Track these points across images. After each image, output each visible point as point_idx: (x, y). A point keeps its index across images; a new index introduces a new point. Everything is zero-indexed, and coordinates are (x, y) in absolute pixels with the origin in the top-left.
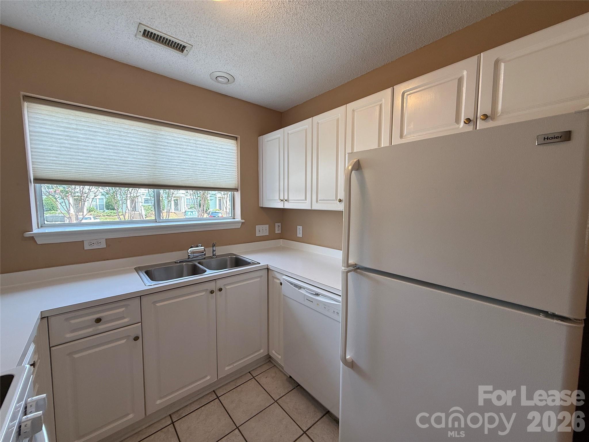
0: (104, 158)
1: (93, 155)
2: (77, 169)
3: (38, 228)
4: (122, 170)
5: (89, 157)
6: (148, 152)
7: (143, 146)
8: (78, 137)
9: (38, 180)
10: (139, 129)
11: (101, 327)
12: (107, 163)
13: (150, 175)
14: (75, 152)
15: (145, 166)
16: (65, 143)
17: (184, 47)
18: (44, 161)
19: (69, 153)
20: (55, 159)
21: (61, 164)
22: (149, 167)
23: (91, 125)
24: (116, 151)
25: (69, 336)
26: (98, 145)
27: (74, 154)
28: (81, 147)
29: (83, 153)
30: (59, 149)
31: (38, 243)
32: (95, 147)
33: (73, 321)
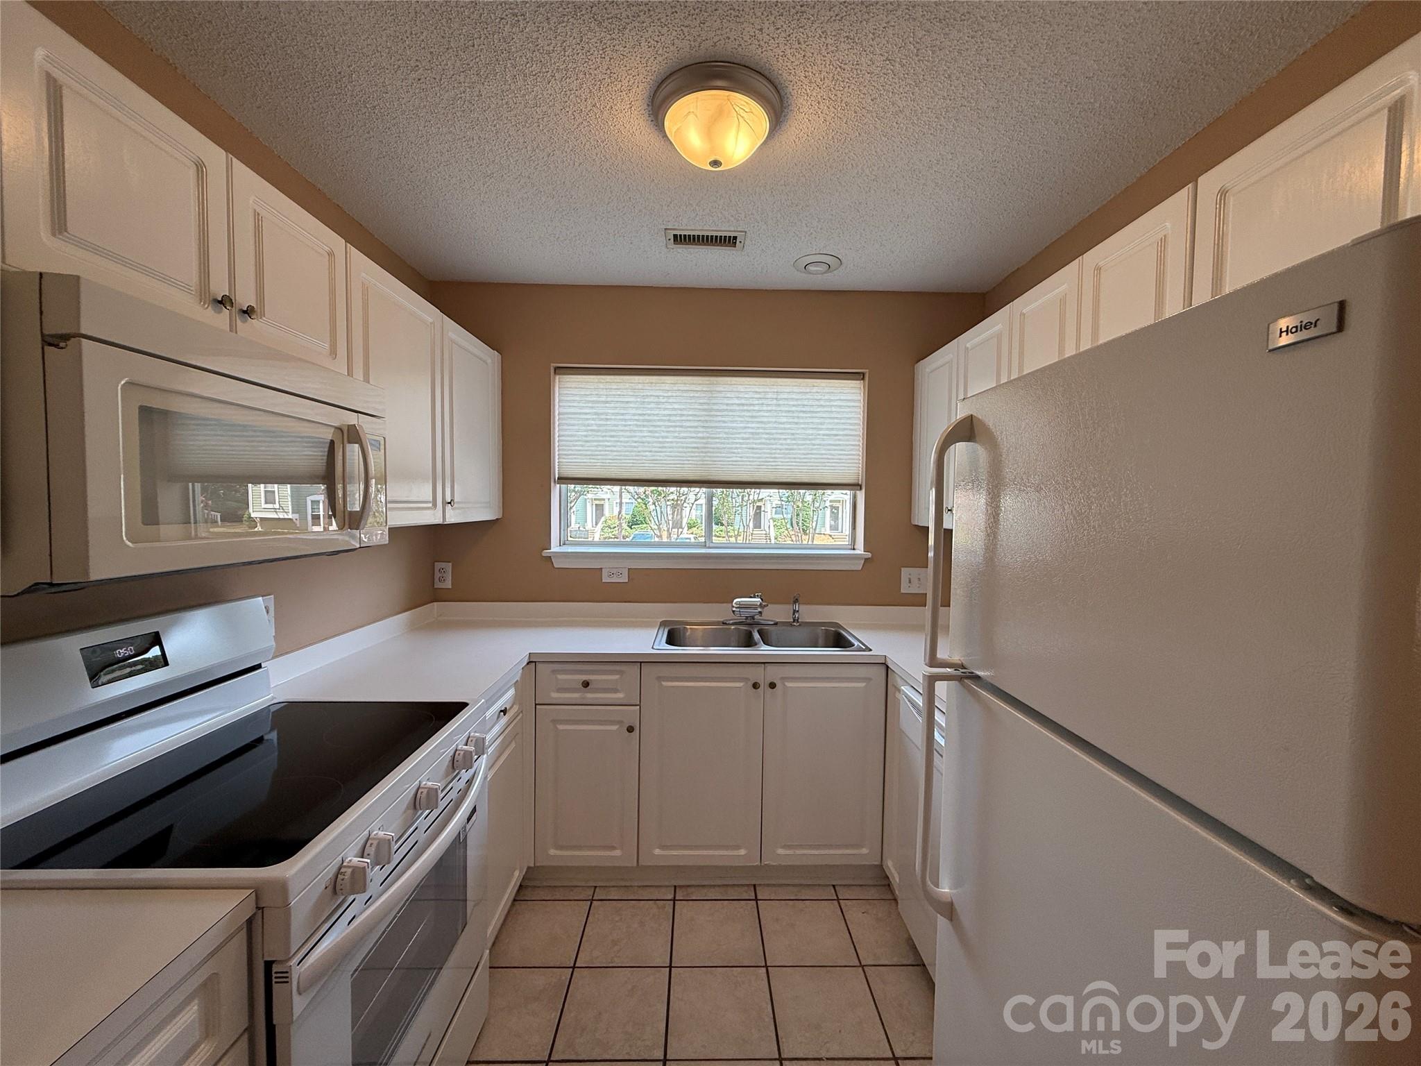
0: (636, 442)
1: (622, 439)
2: (604, 461)
3: (560, 545)
4: (658, 458)
5: (618, 441)
6: (696, 424)
7: (688, 415)
8: (607, 414)
9: (563, 480)
10: (685, 389)
11: (590, 696)
12: (640, 449)
13: (697, 464)
14: (603, 437)
15: (690, 450)
16: (592, 425)
17: (735, 238)
18: (570, 452)
19: (596, 439)
20: (580, 448)
21: (586, 455)
22: (696, 450)
23: (622, 393)
24: (651, 429)
25: (555, 696)
26: (629, 423)
27: (601, 439)
28: (610, 428)
29: (611, 436)
30: (585, 433)
31: (556, 566)
32: (625, 426)
33: (560, 677)
